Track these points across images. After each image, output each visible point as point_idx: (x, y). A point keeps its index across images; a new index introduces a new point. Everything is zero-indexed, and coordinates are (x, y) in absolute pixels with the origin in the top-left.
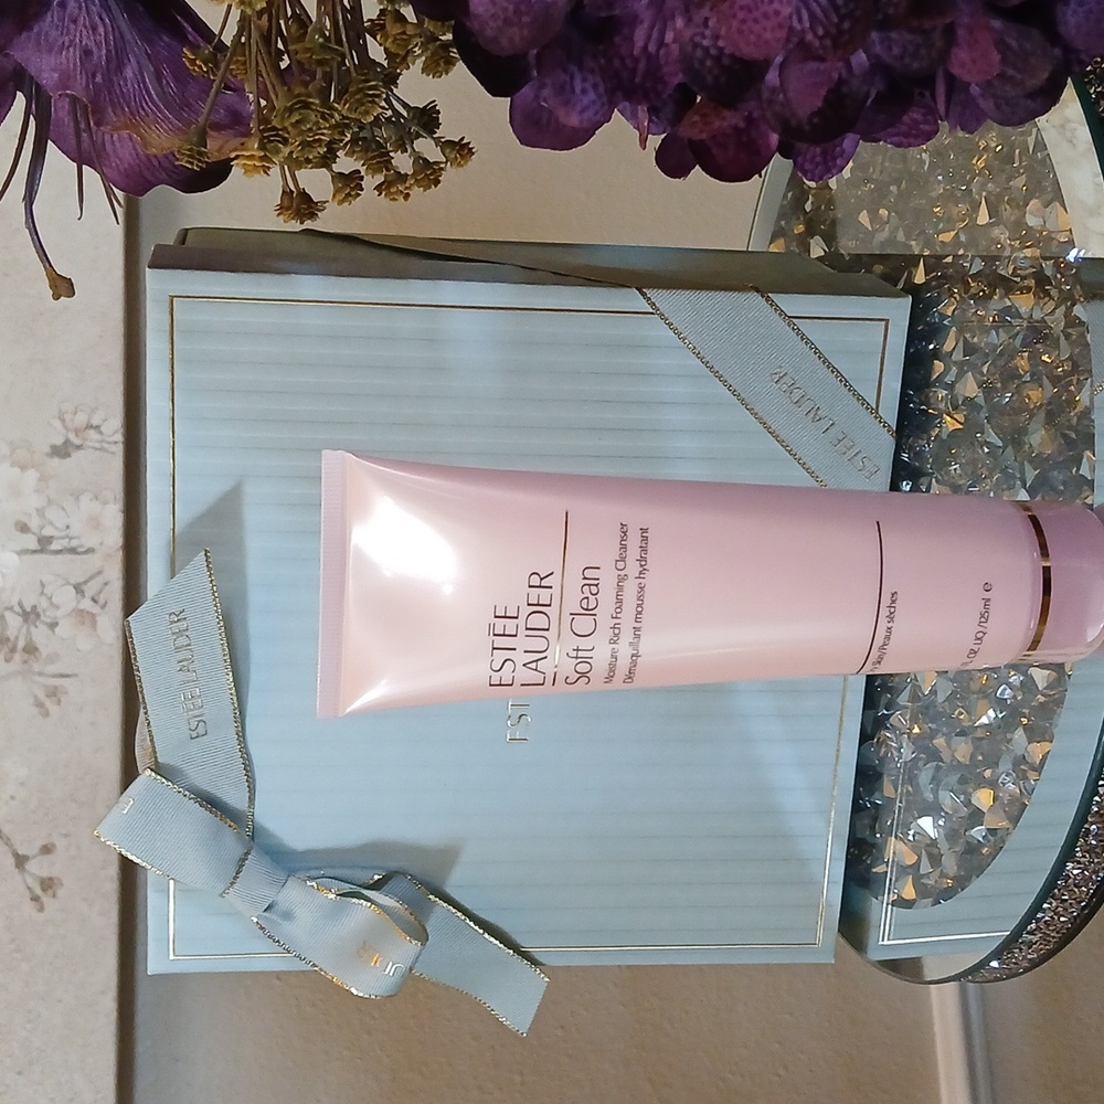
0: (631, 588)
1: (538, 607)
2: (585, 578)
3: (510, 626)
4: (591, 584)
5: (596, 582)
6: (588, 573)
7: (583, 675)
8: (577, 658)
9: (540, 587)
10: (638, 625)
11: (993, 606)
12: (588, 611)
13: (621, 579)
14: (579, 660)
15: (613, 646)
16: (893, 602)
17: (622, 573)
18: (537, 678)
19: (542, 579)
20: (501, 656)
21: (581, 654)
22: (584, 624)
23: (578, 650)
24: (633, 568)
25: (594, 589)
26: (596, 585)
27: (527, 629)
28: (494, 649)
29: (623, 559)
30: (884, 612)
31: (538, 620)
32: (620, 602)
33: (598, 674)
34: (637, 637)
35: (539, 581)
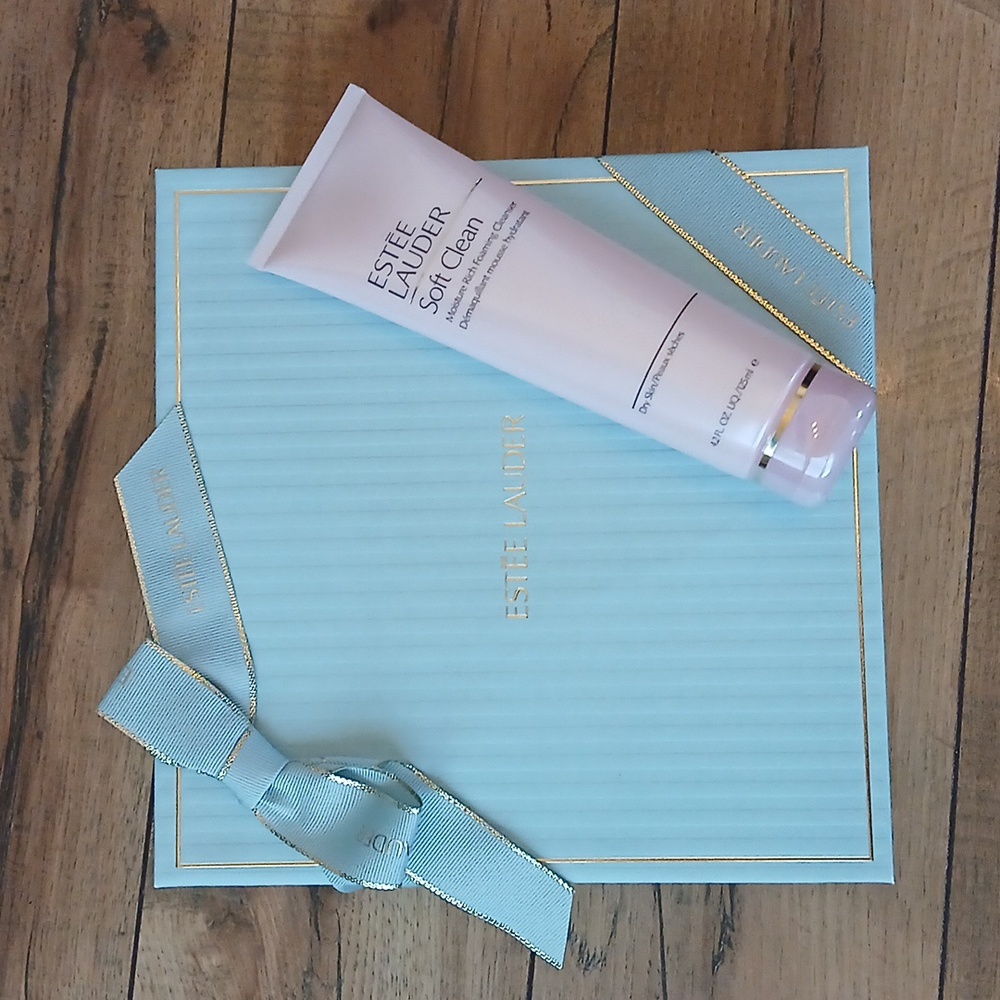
0: (497, 245)
1: (428, 234)
2: (469, 225)
3: (403, 239)
4: (471, 231)
5: (474, 231)
6: (473, 223)
7: (434, 301)
8: (436, 283)
9: (437, 220)
10: (488, 275)
11: (753, 378)
12: (460, 251)
13: (494, 236)
14: (437, 286)
15: (465, 284)
16: (678, 339)
17: (495, 232)
18: (401, 289)
19: (440, 214)
20: (386, 258)
21: (440, 281)
22: (452, 259)
23: (438, 276)
24: (505, 232)
25: (471, 236)
26: (475, 234)
27: (413, 246)
28: (384, 251)
29: (501, 224)
30: (668, 343)
31: (423, 243)
32: (484, 253)
33: (445, 306)
34: (483, 284)
35: (438, 215)
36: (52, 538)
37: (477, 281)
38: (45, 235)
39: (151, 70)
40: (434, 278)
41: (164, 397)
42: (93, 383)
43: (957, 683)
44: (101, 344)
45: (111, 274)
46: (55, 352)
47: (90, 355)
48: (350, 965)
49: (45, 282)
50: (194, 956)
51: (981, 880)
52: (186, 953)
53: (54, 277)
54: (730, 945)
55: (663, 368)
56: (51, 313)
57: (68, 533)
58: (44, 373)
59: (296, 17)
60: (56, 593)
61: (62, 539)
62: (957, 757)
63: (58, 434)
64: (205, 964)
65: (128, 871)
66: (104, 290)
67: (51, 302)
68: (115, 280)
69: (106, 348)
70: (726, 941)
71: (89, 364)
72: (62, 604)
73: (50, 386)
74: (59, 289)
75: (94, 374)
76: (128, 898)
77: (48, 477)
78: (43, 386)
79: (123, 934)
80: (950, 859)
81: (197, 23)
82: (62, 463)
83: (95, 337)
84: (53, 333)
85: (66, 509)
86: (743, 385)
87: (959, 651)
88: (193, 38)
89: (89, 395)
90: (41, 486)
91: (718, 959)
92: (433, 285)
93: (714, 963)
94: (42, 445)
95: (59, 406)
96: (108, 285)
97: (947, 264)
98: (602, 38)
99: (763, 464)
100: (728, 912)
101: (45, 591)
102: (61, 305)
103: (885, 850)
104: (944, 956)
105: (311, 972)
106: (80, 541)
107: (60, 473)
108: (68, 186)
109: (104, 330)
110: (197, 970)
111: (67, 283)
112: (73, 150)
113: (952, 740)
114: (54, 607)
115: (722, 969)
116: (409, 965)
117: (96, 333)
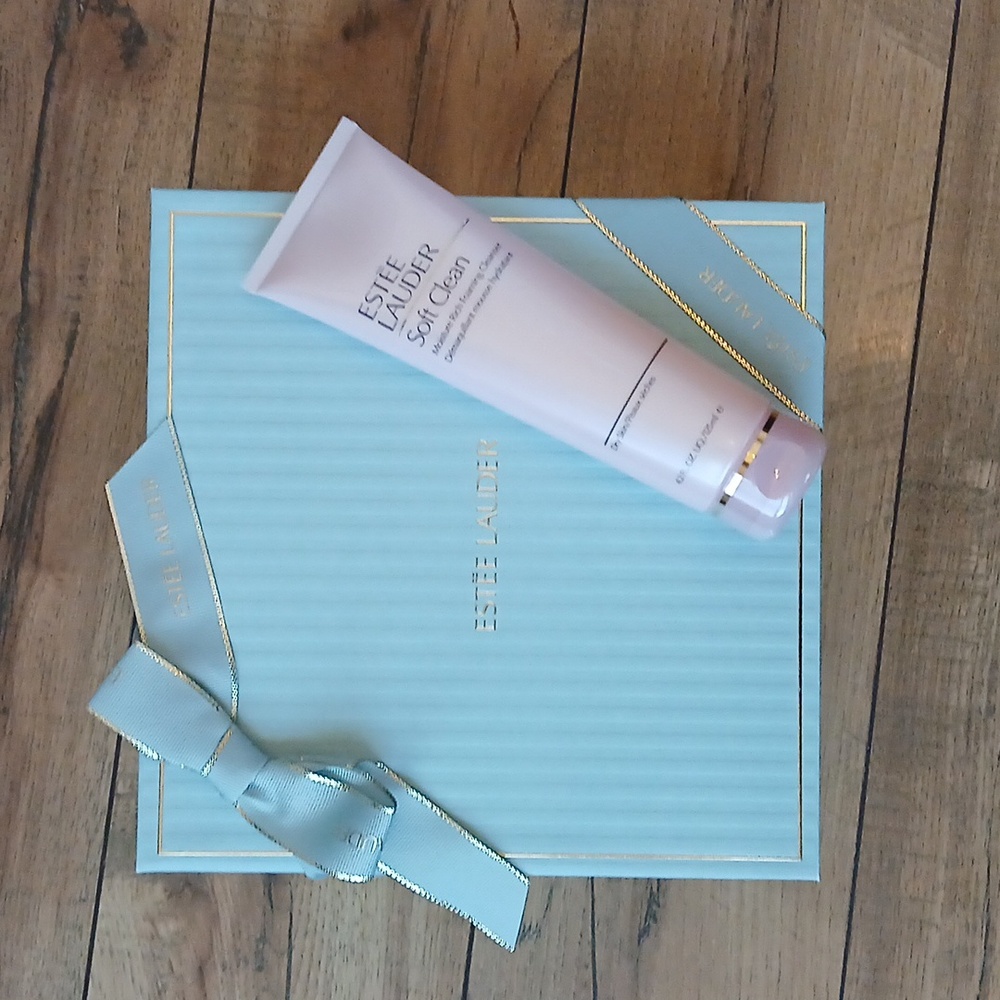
0: (482, 285)
1: (418, 270)
2: (456, 264)
3: (393, 273)
4: (458, 270)
5: (462, 270)
6: (460, 262)
7: (421, 334)
8: (424, 317)
9: (426, 256)
10: (474, 313)
11: (718, 423)
12: (447, 288)
13: (480, 276)
14: (425, 320)
15: (452, 321)
16: (651, 383)
17: (482, 272)
18: (390, 321)
19: (429, 251)
20: (377, 291)
21: (427, 316)
22: (439, 295)
23: (426, 311)
24: (490, 272)
25: (458, 275)
26: (462, 273)
27: (403, 281)
28: (375, 284)
29: (487, 264)
30: (641, 387)
31: (412, 278)
32: (470, 291)
33: (431, 340)
34: (469, 321)
35: (427, 252)
36: (22, 522)
37: (462, 318)
38: (19, 226)
39: (128, 67)
40: (422, 312)
41: (155, 409)
42: (64, 373)
43: (872, 684)
44: (73, 335)
45: (84, 267)
46: (27, 340)
47: (62, 345)
48: (301, 934)
49: (19, 272)
50: (153, 923)
51: (885, 864)
52: (144, 920)
53: (28, 268)
54: (655, 920)
55: (635, 410)
56: (25, 304)
57: (37, 517)
58: (16, 362)
59: (273, 23)
60: (24, 575)
61: (31, 523)
62: (868, 752)
63: (29, 421)
64: (162, 930)
65: (90, 843)
66: (78, 282)
67: (24, 292)
68: (89, 274)
69: (78, 339)
70: (651, 916)
71: (61, 356)
72: (30, 586)
73: (21, 373)
74: (33, 280)
75: (66, 363)
76: (89, 867)
77: (18, 462)
78: (15, 373)
79: (84, 901)
80: (858, 845)
81: (175, 24)
82: (33, 450)
83: (67, 327)
84: (26, 322)
85: (36, 494)
86: (708, 429)
87: (875, 655)
88: (170, 38)
89: (60, 384)
90: (11, 471)
91: (644, 932)
92: (420, 319)
93: (640, 936)
94: (13, 432)
95: (31, 394)
96: (81, 278)
97: (880, 294)
98: (567, 61)
99: (723, 502)
100: (655, 889)
101: (13, 573)
102: (34, 296)
103: (812, 851)
104: (849, 933)
105: (263, 939)
106: (48, 526)
107: (30, 460)
108: (43, 178)
109: (76, 320)
110: (154, 936)
111: (41, 274)
112: (48, 142)
113: (865, 737)
114: (22, 588)
115: (647, 943)
116: (357, 934)
117: (69, 323)
